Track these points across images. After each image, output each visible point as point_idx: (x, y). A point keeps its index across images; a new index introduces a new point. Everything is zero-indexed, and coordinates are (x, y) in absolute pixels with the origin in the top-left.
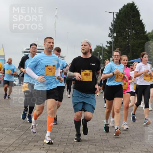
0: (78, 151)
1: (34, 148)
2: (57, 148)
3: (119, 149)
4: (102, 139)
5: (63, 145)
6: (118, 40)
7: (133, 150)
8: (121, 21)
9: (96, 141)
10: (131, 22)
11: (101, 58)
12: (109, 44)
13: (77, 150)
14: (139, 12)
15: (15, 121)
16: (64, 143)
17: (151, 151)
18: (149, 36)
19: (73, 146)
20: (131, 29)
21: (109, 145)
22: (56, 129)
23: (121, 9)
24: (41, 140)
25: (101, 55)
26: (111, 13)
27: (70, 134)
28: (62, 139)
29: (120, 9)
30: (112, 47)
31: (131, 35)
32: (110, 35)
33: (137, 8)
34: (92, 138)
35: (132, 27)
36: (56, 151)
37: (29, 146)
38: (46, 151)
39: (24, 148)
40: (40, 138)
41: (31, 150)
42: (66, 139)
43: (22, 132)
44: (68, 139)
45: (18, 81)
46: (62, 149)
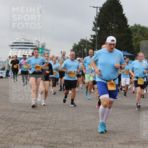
0: (63, 141)
1: (21, 138)
2: (43, 139)
3: (103, 139)
4: (86, 129)
5: (49, 135)
6: (101, 33)
7: (117, 140)
8: (105, 15)
9: (81, 131)
10: (114, 16)
11: (85, 51)
12: (93, 37)
13: (62, 140)
14: (122, 6)
15: (2, 112)
16: (50, 134)
17: (134, 141)
18: (131, 29)
19: (59, 136)
20: (114, 23)
21: (93, 135)
22: (42, 120)
23: (105, 3)
24: (27, 131)
25: (85, 48)
26: (95, 7)
27: (56, 125)
28: (48, 130)
29: (104, 4)
30: (95, 40)
31: (114, 28)
32: (94, 29)
33: (120, 3)
34: (77, 128)
35: (115, 21)
36: (42, 141)
37: (16, 136)
38: (33, 142)
39: (11, 139)
40: (27, 129)
41: (18, 140)
42: (52, 129)
43: (9, 123)
44: (53, 130)
45: (5, 73)
46: (48, 139)
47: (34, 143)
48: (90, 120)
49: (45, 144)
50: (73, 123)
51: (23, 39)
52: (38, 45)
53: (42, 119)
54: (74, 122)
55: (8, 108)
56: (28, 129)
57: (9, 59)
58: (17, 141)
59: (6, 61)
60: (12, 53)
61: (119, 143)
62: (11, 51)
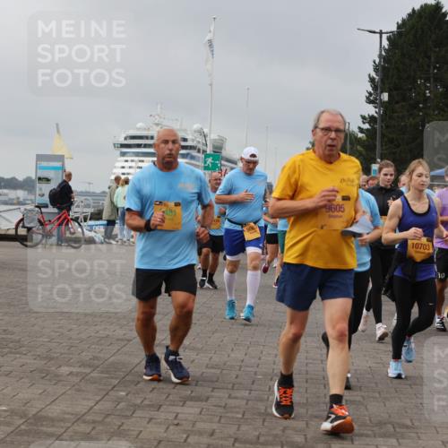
0: (276, 436)
1: (149, 426)
2: (215, 427)
3: (398, 430)
5: (233, 418)
6: (394, 111)
7: (438, 432)
8: (403, 55)
10: (433, 59)
12: (369, 123)
13: (275, 432)
15: (94, 346)
16: (238, 413)
19: (264, 420)
20: (432, 80)
21: (367, 418)
22: (213, 371)
23: (403, 20)
24: (168, 403)
26: (374, 32)
27: (255, 387)
28: (231, 401)
29: (400, 22)
30: (376, 133)
31: (432, 96)
32: (372, 98)
34: (318, 397)
35: (434, 74)
36: (212, 434)
37: (134, 419)
38: (185, 436)
39: (120, 426)
40: (167, 397)
41: (141, 431)
42: (242, 398)
43: (113, 380)
44: (248, 400)
45: (102, 229)
46: (232, 430)
47: (189, 440)
48: (358, 372)
49: (221, 442)
50: (307, 382)
51: (157, 125)
52: (203, 144)
53: (212, 368)
54: (308, 376)
55: (110, 334)
56: (171, 397)
57: (114, 185)
58: (136, 433)
59: (104, 192)
60: (123, 167)
61: (443, 442)
62: (120, 162)
